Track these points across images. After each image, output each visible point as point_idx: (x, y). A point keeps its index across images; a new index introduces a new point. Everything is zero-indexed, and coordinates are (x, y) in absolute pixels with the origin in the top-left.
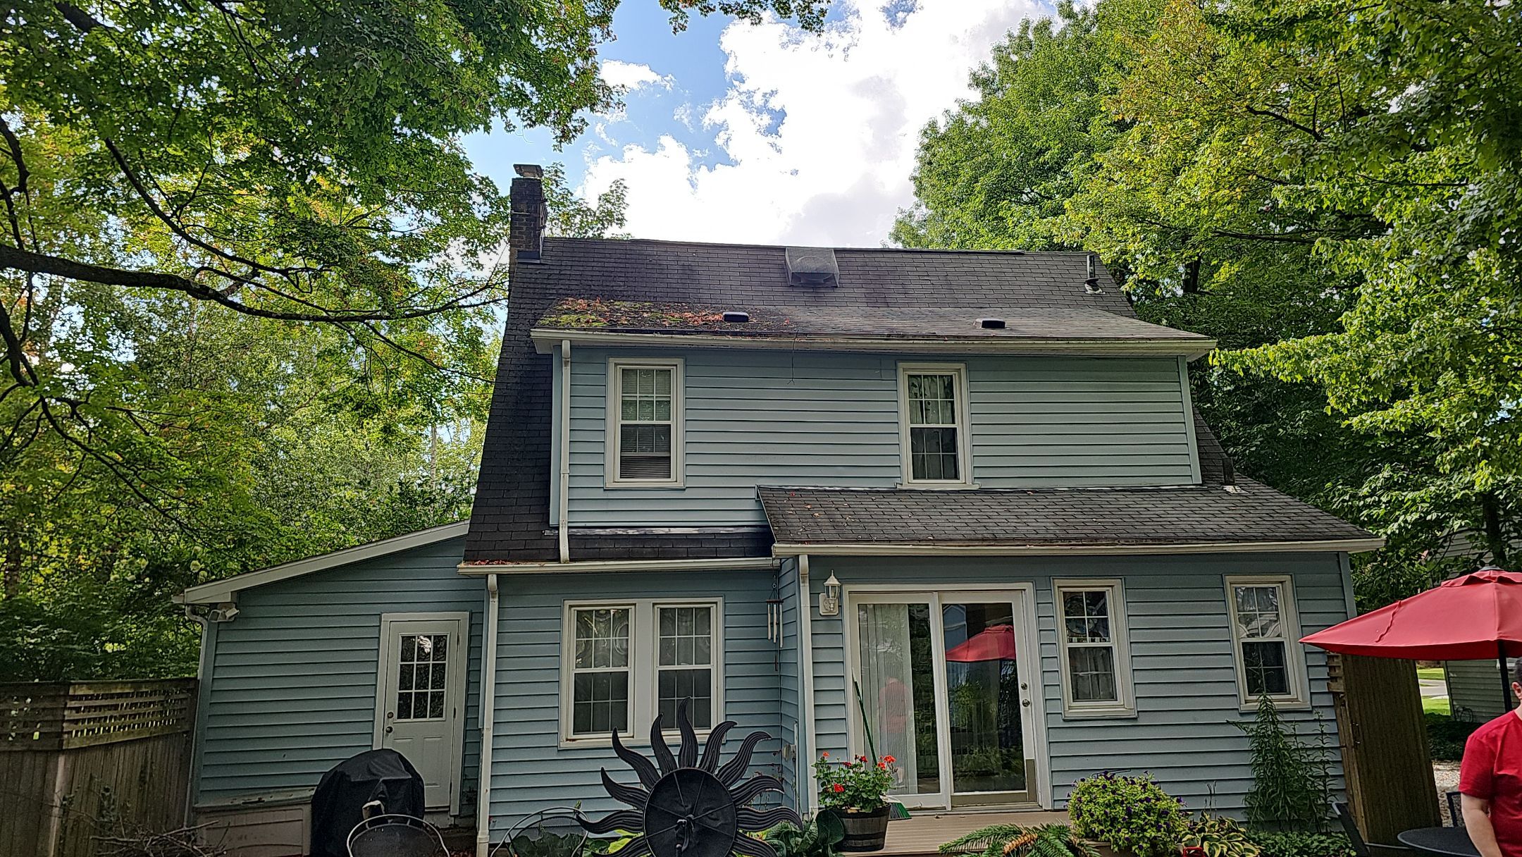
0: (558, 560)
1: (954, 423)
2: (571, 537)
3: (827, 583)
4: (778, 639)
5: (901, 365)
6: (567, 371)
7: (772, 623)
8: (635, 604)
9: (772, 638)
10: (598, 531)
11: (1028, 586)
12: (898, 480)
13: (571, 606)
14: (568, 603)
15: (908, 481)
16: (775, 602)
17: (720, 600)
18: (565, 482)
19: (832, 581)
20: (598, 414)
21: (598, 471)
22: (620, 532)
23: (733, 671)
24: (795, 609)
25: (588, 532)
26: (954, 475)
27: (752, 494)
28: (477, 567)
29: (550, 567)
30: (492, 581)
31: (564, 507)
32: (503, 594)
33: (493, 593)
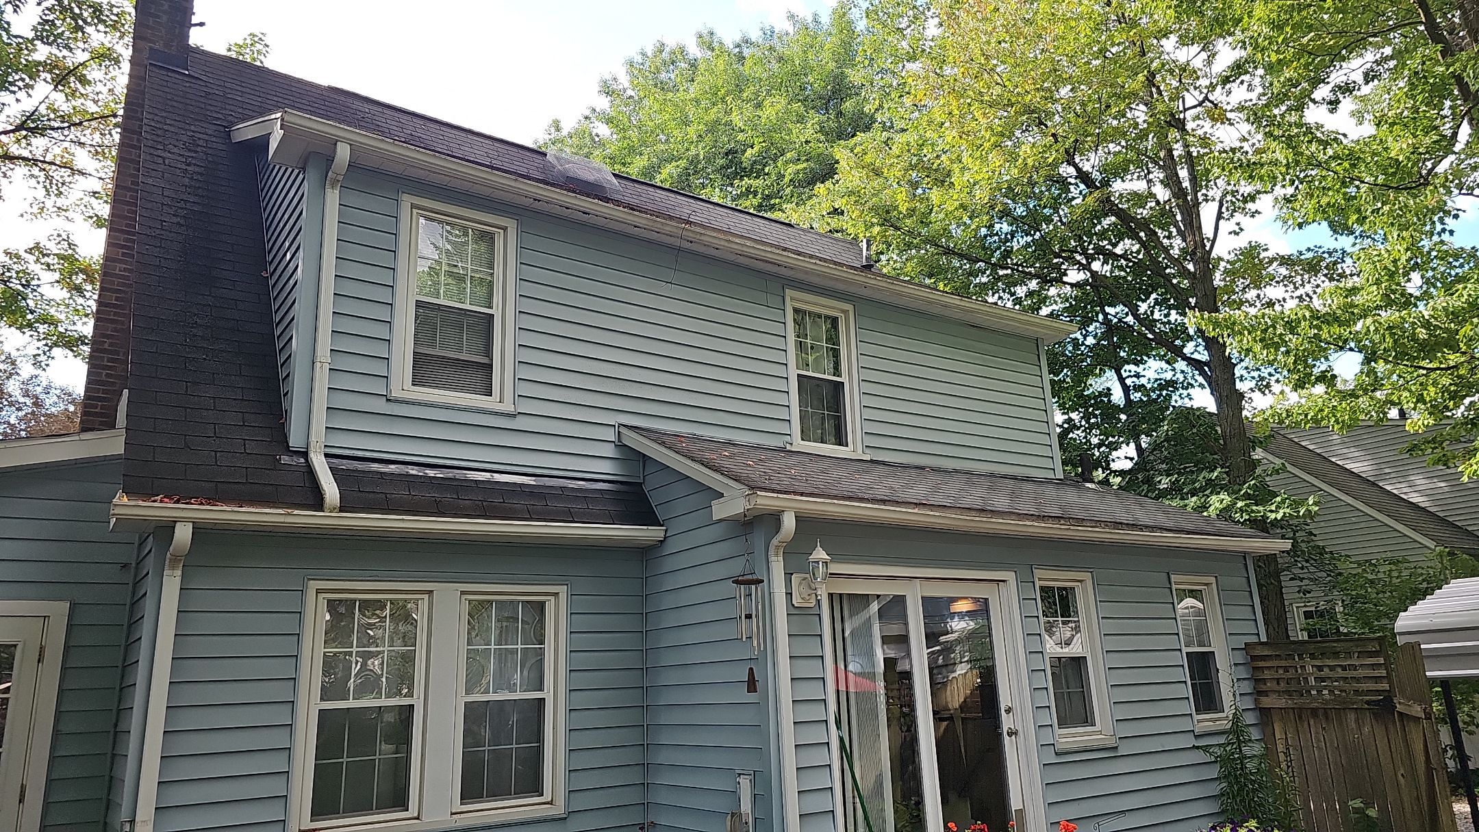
0: (320, 506)
1: (839, 373)
2: (337, 472)
3: (813, 558)
5: (789, 293)
6: (334, 196)
8: (430, 592)
10: (375, 466)
11: (1010, 576)
12: (788, 439)
13: (321, 592)
14: (314, 585)
15: (800, 440)
19: (820, 554)
21: (377, 368)
22: (413, 471)
25: (360, 465)
26: (841, 440)
27: (611, 435)
28: (157, 509)
29: (303, 517)
30: (183, 534)
31: (320, 420)
32: (191, 563)
33: (175, 560)
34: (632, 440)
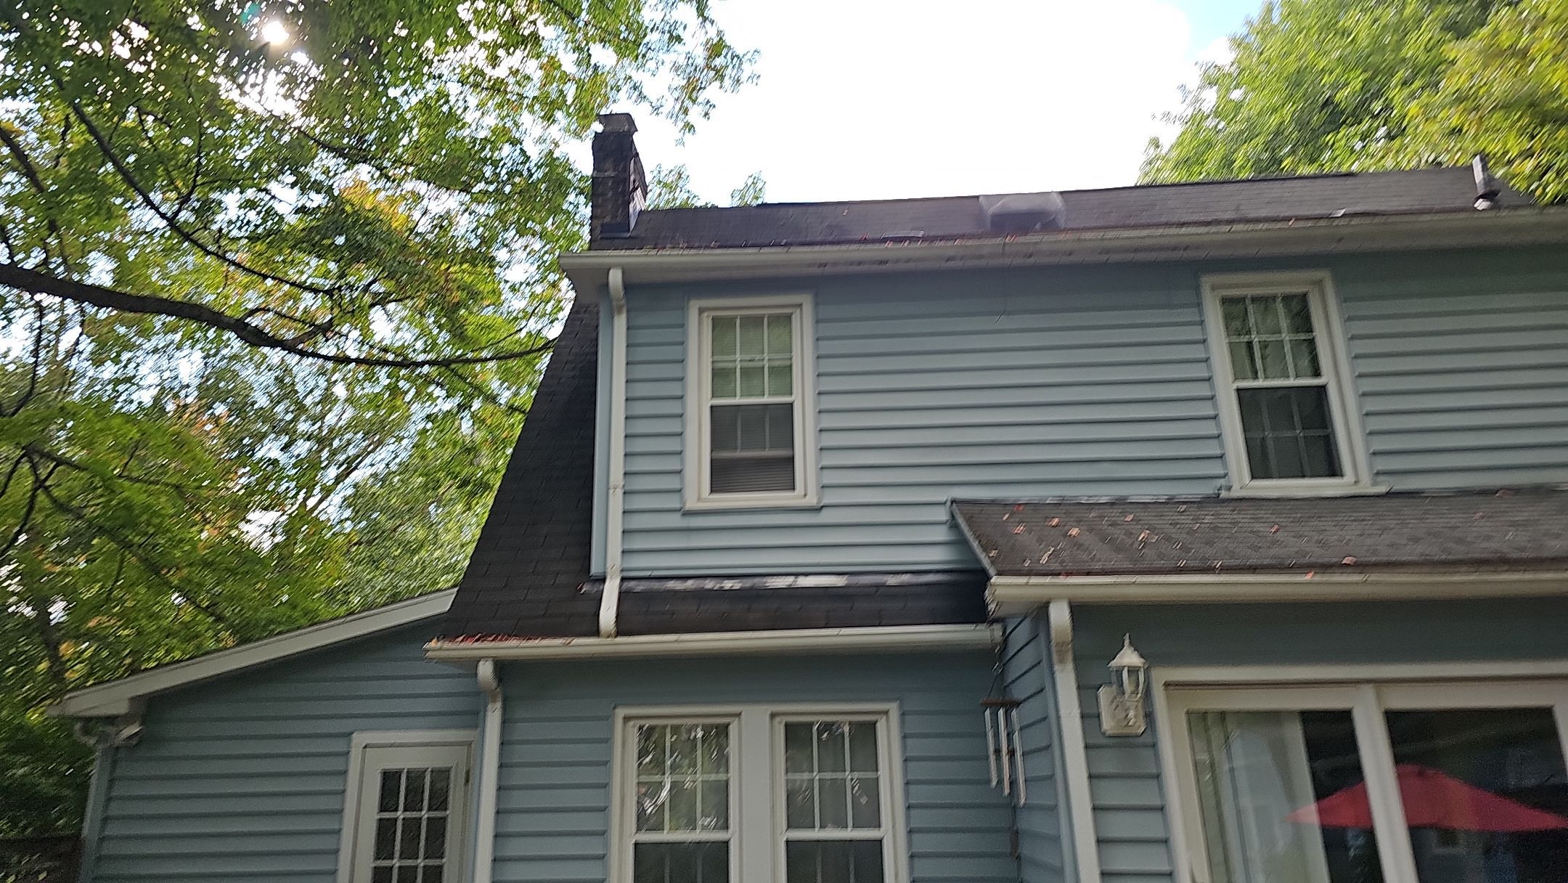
0: (596, 632)
1: (1317, 373)
2: (623, 596)
3: (1114, 663)
4: (1013, 783)
5: (1207, 281)
6: (621, 322)
7: (998, 751)
8: (739, 715)
9: (1000, 782)
10: (671, 585)
12: (1222, 482)
13: (627, 719)
14: (621, 713)
15: (1242, 482)
16: (1002, 705)
17: (893, 708)
18: (617, 503)
19: (1129, 657)
20: (673, 389)
21: (672, 483)
22: (709, 584)
23: (925, 843)
24: (1048, 722)
25: (655, 585)
26: (1333, 470)
27: (942, 515)
28: (460, 650)
29: (582, 645)
31: (615, 544)
33: (493, 696)
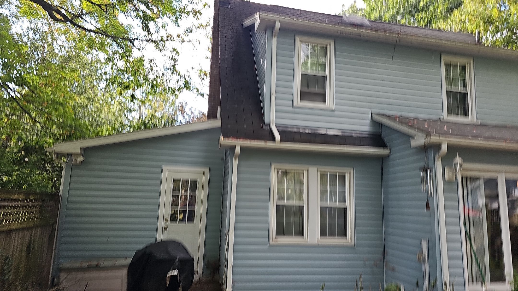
0: (274, 140)
3: (455, 162)
5: (443, 58)
6: (275, 41)
10: (290, 130)
13: (275, 168)
14: (273, 166)
15: (446, 118)
17: (352, 171)
18: (274, 101)
19: (459, 161)
21: (290, 97)
22: (301, 131)
28: (230, 142)
29: (270, 145)
30: (238, 149)
31: (273, 114)
32: (240, 158)
33: (236, 158)
34: (376, 118)
